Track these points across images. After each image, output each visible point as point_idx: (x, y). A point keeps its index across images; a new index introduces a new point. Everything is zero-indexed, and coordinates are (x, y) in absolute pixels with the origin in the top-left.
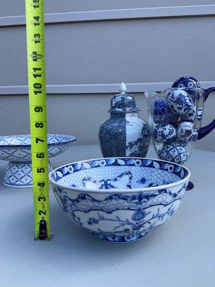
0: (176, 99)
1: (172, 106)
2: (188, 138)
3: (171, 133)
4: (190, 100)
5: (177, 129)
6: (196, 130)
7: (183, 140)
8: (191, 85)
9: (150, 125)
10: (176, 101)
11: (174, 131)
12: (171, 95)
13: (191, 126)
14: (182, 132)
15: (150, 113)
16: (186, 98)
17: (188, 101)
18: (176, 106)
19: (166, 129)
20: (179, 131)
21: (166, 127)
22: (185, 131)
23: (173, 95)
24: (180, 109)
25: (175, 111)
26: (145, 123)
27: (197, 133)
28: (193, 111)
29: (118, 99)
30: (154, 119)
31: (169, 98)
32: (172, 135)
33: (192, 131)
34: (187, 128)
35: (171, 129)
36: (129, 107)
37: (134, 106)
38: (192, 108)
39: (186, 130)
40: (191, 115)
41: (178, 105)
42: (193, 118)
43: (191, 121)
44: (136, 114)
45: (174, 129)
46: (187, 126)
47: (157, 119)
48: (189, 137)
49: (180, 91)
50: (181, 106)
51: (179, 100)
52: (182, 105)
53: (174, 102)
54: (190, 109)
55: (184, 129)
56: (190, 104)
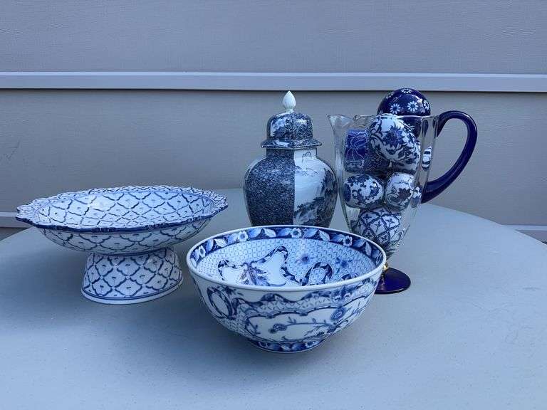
0: (385, 135)
1: (378, 147)
2: (403, 203)
3: (374, 192)
4: (410, 137)
5: (385, 187)
6: (418, 189)
7: (396, 205)
8: (413, 106)
9: (338, 174)
10: (384, 140)
11: (381, 191)
12: (377, 127)
13: (411, 181)
14: (393, 192)
15: (338, 151)
16: (404, 134)
17: (406, 140)
18: (385, 148)
19: (365, 186)
20: (389, 189)
21: (365, 183)
22: (398, 191)
23: (380, 128)
24: (391, 152)
25: (382, 155)
26: (328, 168)
27: (419, 194)
28: (416, 154)
29: (281, 123)
30: (346, 165)
31: (373, 132)
32: (376, 198)
33: (411, 192)
34: (403, 186)
35: (375, 185)
36: (300, 139)
37: (311, 135)
38: (412, 150)
39: (400, 189)
40: (410, 161)
41: (388, 147)
42: (413, 167)
43: (411, 172)
44: (313, 152)
45: (380, 186)
46: (404, 181)
47: (351, 166)
48: (407, 201)
49: (393, 121)
50: (393, 148)
51: (392, 137)
52: (396, 146)
53: (382, 141)
54: (410, 153)
55: (398, 186)
56: (410, 145)
